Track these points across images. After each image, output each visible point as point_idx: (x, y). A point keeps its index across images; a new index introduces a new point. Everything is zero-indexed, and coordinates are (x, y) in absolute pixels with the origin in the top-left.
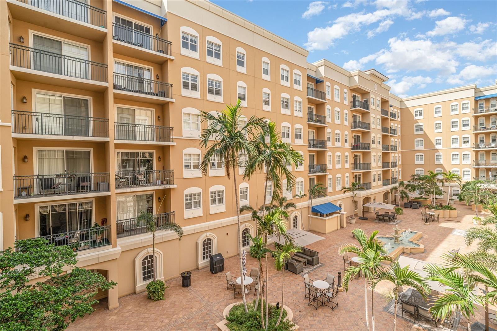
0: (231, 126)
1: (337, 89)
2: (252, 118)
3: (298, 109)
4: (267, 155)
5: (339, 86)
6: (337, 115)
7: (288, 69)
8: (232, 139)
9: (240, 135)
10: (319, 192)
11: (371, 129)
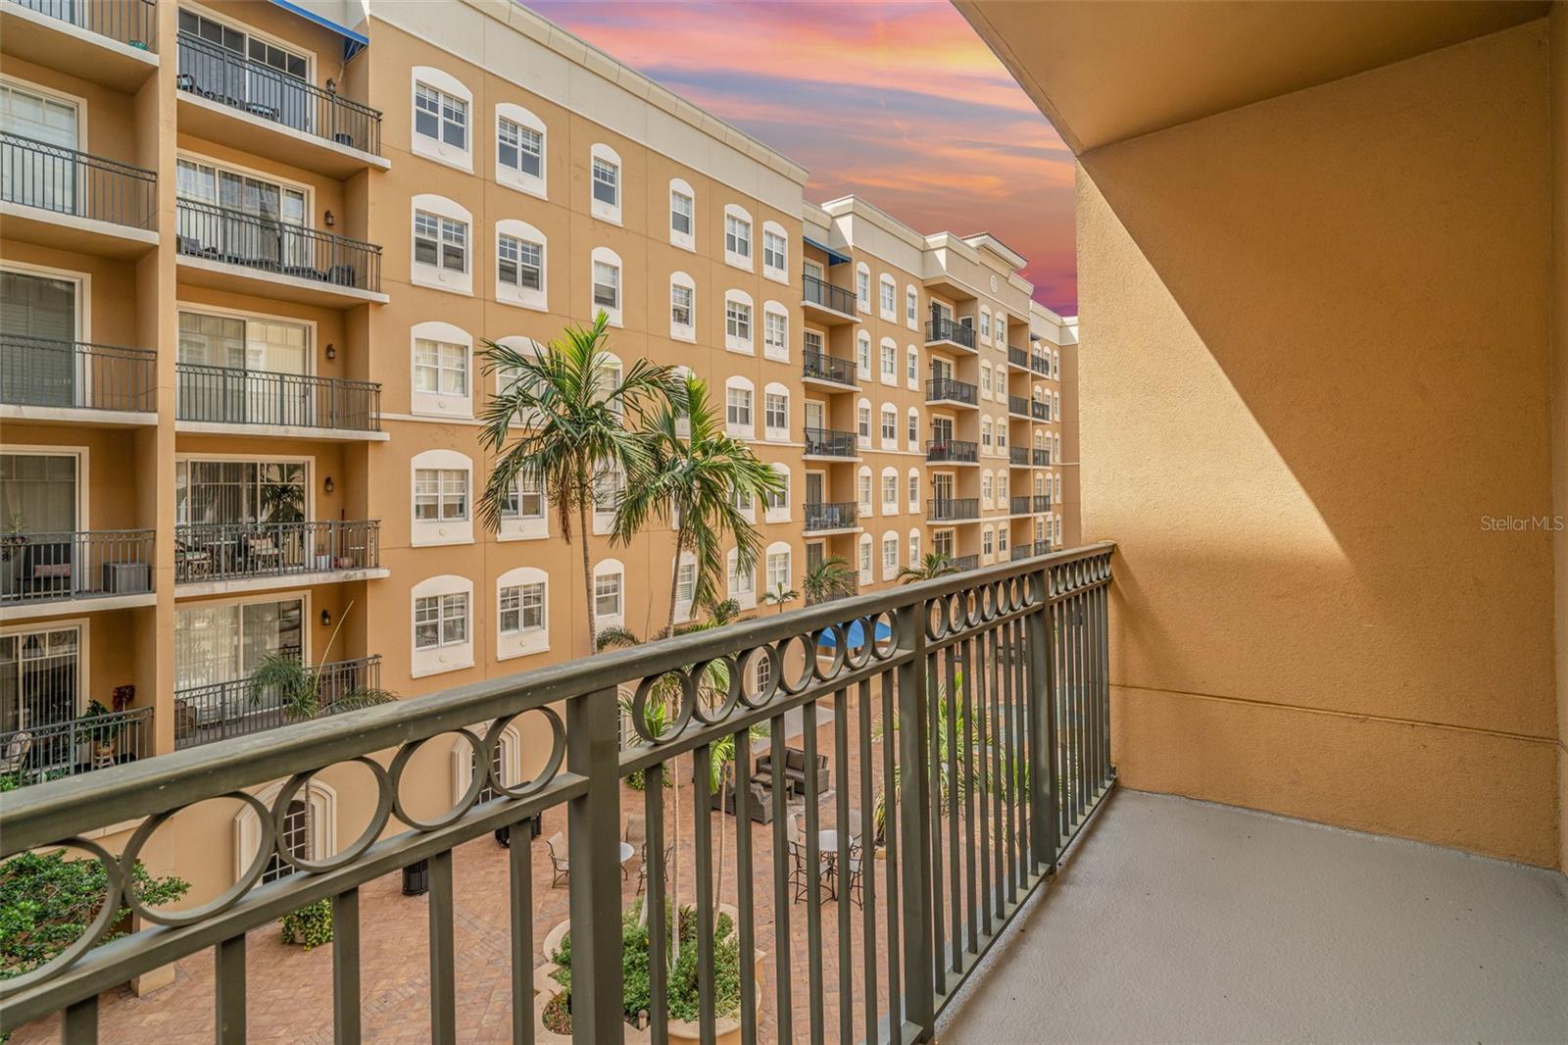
0: (578, 387)
1: (888, 285)
2: (639, 365)
3: (776, 339)
4: (680, 472)
5: (893, 276)
6: (888, 359)
7: (748, 218)
8: (577, 423)
9: (602, 415)
10: (833, 584)
11: (980, 401)
